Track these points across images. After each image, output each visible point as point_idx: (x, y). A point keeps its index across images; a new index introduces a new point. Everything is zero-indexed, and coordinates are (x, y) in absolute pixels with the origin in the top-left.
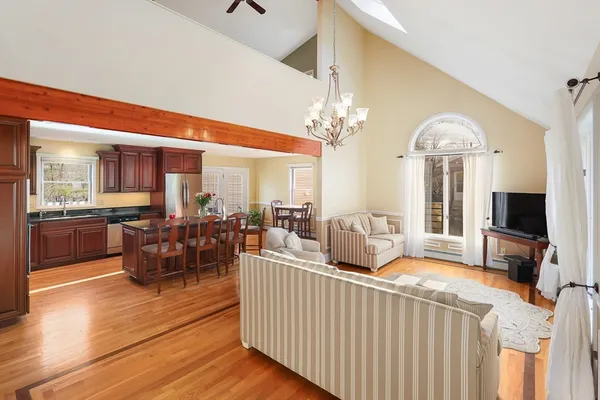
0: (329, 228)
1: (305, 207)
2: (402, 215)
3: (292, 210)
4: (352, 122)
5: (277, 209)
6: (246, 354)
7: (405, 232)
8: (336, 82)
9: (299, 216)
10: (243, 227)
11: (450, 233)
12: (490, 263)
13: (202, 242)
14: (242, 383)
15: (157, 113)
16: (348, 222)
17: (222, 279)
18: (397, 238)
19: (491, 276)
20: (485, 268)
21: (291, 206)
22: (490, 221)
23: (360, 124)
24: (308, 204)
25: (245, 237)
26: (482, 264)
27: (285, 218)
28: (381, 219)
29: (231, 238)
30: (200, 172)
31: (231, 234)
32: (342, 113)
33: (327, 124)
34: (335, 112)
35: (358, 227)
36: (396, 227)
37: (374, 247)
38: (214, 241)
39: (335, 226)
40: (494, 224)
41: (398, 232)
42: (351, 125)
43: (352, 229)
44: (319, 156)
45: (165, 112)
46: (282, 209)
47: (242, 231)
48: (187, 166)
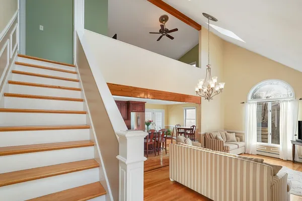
0: (205, 137)
1: (192, 128)
2: (243, 132)
3: (186, 129)
4: (217, 89)
5: (178, 129)
6: (172, 183)
7: (246, 141)
8: (210, 72)
9: (189, 132)
10: (165, 136)
11: (272, 142)
12: (297, 159)
13: (149, 141)
14: (172, 191)
15: (135, 89)
16: (214, 135)
17: (156, 157)
18: (241, 144)
19: (297, 166)
20: (294, 162)
21: (185, 127)
22: (297, 137)
23: (221, 90)
24: (193, 126)
25: (166, 140)
26: (292, 160)
27: (182, 133)
28: (232, 134)
29: (160, 140)
30: (144, 112)
31: (160, 138)
32: (212, 86)
33: (205, 90)
34: (209, 85)
35: (220, 137)
36: (240, 138)
37: (228, 147)
38: (153, 141)
39: (208, 137)
40: (299, 138)
41: (241, 140)
42: (216, 90)
43: (216, 138)
44: (200, 103)
45: (138, 88)
46: (181, 128)
47: (164, 137)
48: (139, 109)
